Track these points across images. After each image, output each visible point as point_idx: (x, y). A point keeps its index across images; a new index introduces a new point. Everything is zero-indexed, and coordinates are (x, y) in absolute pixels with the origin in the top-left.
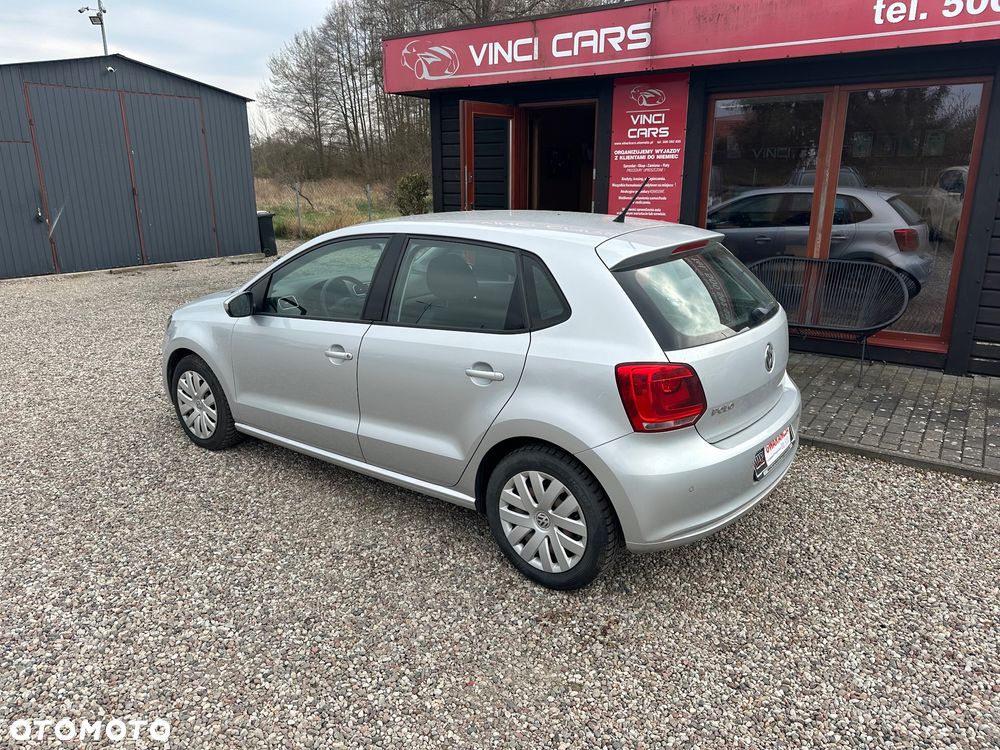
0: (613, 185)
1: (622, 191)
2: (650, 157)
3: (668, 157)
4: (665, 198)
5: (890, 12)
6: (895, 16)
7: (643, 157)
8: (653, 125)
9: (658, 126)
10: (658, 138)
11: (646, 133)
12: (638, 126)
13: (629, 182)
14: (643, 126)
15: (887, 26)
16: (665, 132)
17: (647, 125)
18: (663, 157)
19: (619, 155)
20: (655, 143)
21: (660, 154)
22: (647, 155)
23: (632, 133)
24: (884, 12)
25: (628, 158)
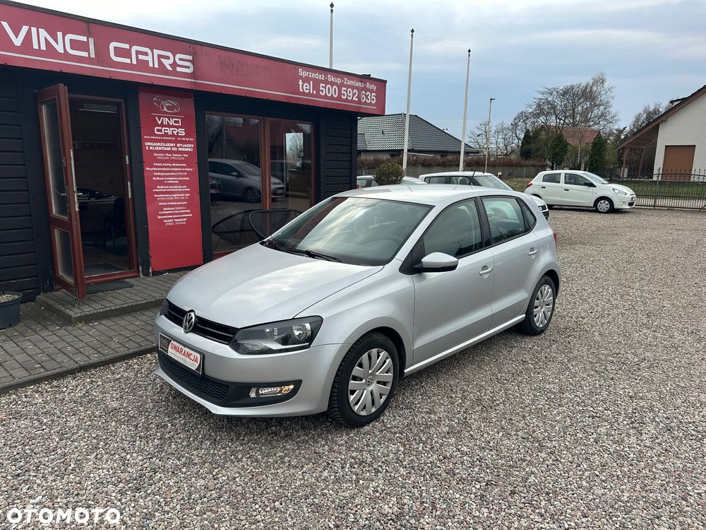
0: (147, 169)
1: (155, 174)
2: (174, 149)
3: (186, 150)
4: (188, 179)
5: (305, 88)
6: (306, 89)
7: (169, 149)
8: (173, 126)
9: (178, 127)
10: (178, 136)
11: (169, 131)
12: (162, 125)
13: (160, 167)
14: (165, 126)
15: (303, 93)
16: (182, 132)
17: (169, 126)
18: (183, 149)
19: (149, 146)
20: (176, 139)
21: (180, 147)
22: (171, 147)
23: (158, 130)
24: (303, 85)
25: (157, 148)
